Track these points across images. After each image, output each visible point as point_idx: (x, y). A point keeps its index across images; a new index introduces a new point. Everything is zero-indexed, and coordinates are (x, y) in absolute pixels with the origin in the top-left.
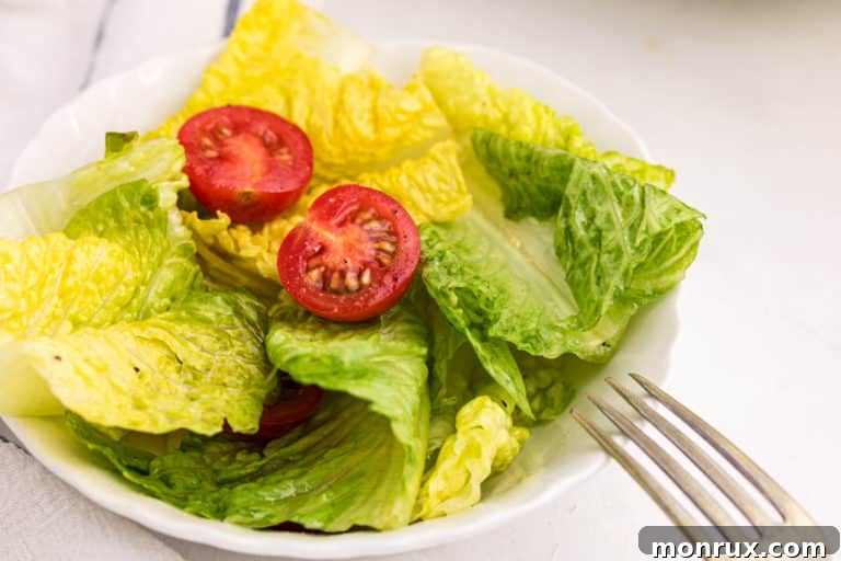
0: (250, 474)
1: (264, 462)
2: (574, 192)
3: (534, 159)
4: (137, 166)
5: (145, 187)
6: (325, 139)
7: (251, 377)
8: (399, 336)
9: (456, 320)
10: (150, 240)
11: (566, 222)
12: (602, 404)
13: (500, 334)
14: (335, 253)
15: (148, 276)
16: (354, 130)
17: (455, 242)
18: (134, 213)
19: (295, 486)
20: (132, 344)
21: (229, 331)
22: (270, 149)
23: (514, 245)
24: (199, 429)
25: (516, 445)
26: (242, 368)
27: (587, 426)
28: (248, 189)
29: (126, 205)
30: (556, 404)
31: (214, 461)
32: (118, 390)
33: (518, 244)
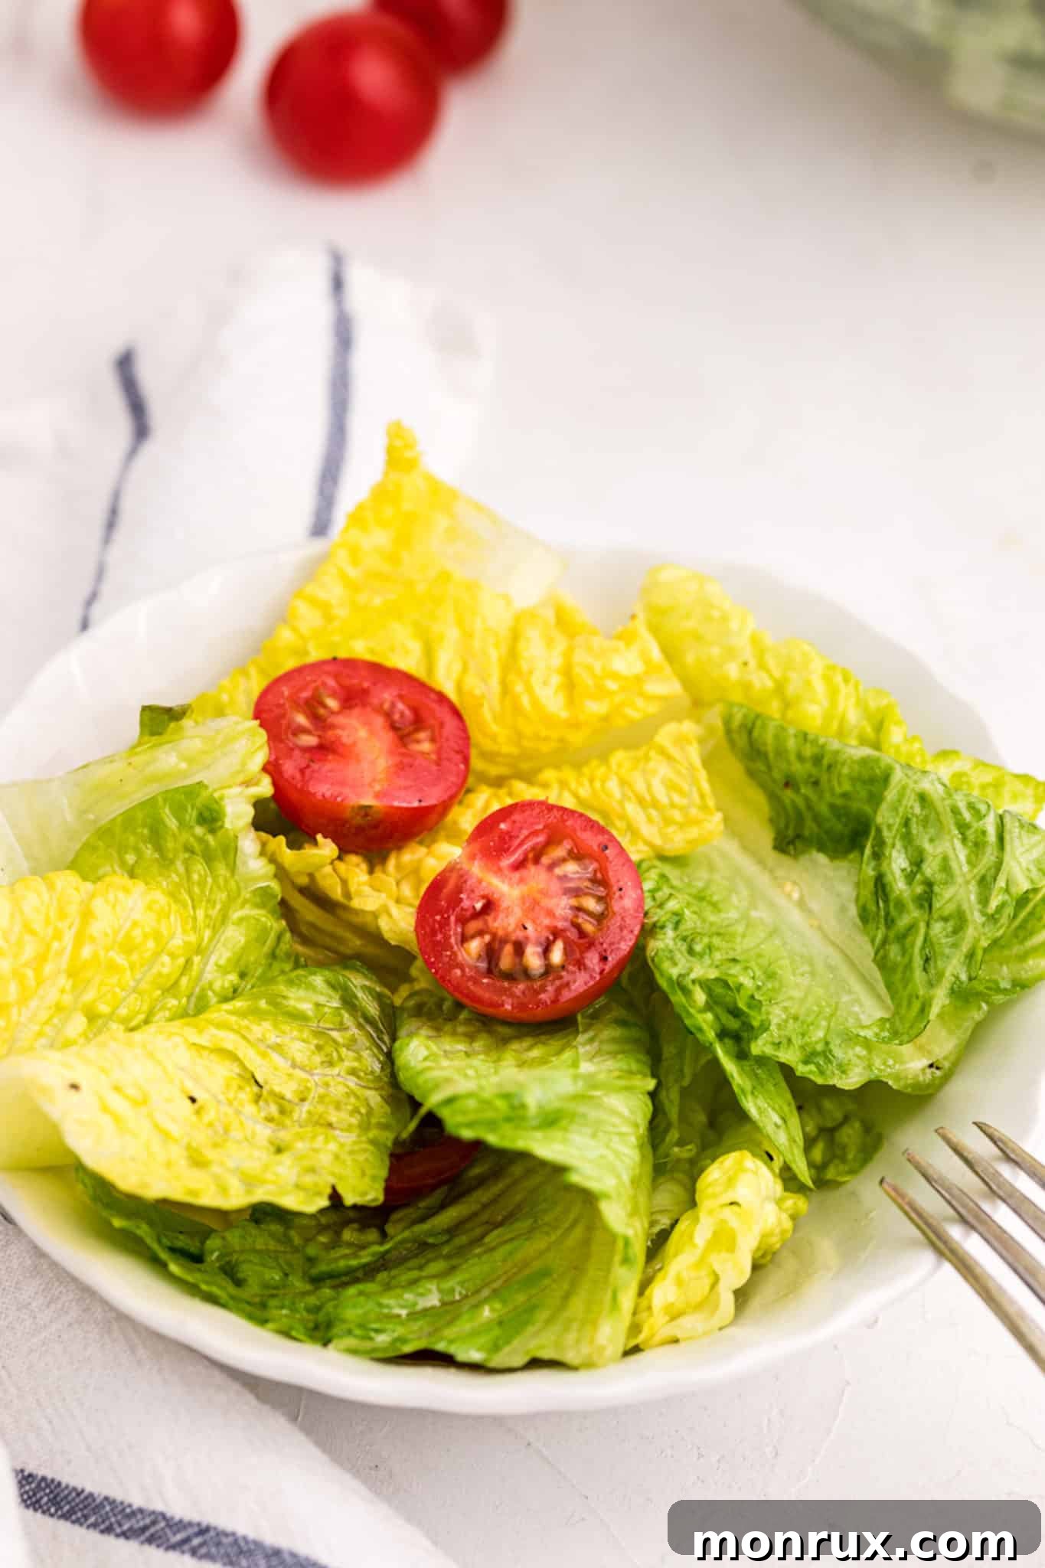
0: (364, 1266)
1: (387, 1247)
2: (891, 821)
3: (825, 762)
4: (190, 760)
5: (205, 794)
6: (487, 715)
7: (370, 1112)
8: (606, 1047)
9: (700, 1030)
10: (209, 880)
11: (877, 867)
12: (930, 1172)
13: (769, 1051)
14: (508, 911)
15: (206, 940)
16: (535, 702)
17: (694, 891)
18: (185, 836)
19: (440, 1291)
20: (184, 1056)
21: (335, 1034)
22: (402, 734)
23: (789, 896)
24: (291, 1201)
25: (788, 1225)
26: (357, 1097)
27: (907, 1208)
28: (368, 801)
29: (172, 823)
30: (850, 1156)
31: (308, 1240)
32: (166, 1136)
33: (796, 896)
